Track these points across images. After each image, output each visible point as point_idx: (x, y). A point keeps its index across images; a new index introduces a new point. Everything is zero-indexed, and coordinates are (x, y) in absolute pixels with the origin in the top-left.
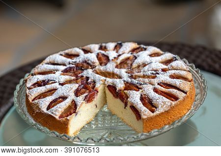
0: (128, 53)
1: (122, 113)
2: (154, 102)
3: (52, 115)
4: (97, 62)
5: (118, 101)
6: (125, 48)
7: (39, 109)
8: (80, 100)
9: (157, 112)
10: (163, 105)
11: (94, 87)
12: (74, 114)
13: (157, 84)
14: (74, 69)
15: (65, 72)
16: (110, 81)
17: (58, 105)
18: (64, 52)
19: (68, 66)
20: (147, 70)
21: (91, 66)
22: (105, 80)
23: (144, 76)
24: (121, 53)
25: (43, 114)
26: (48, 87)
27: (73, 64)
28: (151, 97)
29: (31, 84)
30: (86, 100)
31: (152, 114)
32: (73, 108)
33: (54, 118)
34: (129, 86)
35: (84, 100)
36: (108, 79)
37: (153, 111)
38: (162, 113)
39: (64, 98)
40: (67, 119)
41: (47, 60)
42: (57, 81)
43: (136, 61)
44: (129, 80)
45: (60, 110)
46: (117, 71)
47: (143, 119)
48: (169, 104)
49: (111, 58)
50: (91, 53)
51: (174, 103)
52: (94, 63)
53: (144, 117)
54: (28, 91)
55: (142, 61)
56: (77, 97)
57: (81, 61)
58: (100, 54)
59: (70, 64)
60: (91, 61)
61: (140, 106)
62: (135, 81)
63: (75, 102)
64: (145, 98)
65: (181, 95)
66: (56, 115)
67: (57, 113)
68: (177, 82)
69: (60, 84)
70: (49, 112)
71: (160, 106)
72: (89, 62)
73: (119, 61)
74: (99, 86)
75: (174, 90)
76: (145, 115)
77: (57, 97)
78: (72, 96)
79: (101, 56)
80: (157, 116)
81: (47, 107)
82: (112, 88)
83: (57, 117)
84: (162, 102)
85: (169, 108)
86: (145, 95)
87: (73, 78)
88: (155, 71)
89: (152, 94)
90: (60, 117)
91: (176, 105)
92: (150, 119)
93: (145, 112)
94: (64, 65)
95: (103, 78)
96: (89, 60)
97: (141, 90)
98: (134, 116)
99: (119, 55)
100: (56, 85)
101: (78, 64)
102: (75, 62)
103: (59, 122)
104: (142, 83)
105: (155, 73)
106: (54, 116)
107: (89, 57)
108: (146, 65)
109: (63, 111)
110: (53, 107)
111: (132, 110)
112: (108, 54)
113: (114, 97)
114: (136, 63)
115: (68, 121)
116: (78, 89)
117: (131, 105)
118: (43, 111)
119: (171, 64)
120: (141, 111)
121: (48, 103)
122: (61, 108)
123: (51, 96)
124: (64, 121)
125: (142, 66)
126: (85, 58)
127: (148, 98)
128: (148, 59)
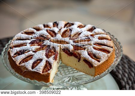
0: (64, 27)
1: (76, 65)
2: (97, 55)
3: (38, 71)
4: (50, 36)
5: (73, 58)
6: (61, 24)
7: (27, 69)
8: (51, 59)
9: (101, 62)
10: (104, 57)
11: (55, 51)
12: (51, 69)
13: (93, 45)
14: (36, 42)
15: (32, 43)
16: (63, 46)
17: (39, 65)
18: (23, 31)
19: (32, 40)
20: (82, 37)
21: (46, 38)
23: (82, 41)
24: (60, 28)
25: (30, 72)
26: (27, 54)
27: (34, 38)
28: (94, 53)
29: (13, 54)
31: (99, 63)
32: (48, 66)
33: (40, 73)
34: (76, 48)
35: (54, 60)
37: (99, 61)
38: (105, 62)
39: (41, 60)
40: (48, 73)
41: (16, 38)
42: (30, 50)
43: (72, 31)
44: (75, 44)
45: (41, 68)
46: (63, 39)
47: (95, 67)
48: (107, 56)
49: (56, 32)
50: (42, 30)
51: (109, 55)
52: (47, 36)
53: (96, 66)
54: (13, 59)
55: (76, 31)
56: (48, 58)
57: (38, 36)
59: (32, 38)
60: (45, 35)
61: (90, 59)
62: (79, 44)
63: (48, 61)
64: (91, 54)
65: (111, 49)
66: (40, 72)
67: (40, 70)
68: (105, 42)
69: (33, 52)
70: (34, 70)
71: (102, 58)
72: (44, 36)
73: (61, 33)
74: (58, 49)
75: (105, 47)
77: (36, 60)
78: (45, 59)
79: (49, 31)
80: (102, 64)
81: (31, 67)
82: (66, 51)
83: (41, 73)
85: (108, 58)
86: (90, 52)
87: (39, 47)
88: (87, 36)
89: (94, 51)
90: (43, 73)
91: (111, 56)
92: (99, 66)
93: (95, 63)
94: (29, 39)
95: (59, 45)
96: (43, 35)
97: (86, 49)
98: (87, 66)
99: (60, 30)
100: (31, 53)
101: (37, 38)
102: (35, 37)
103: (43, 75)
104: (84, 45)
106: (39, 72)
107: (43, 32)
108: (80, 34)
109: (43, 68)
110: (36, 66)
111: (85, 62)
112: (53, 29)
113: (68, 56)
114: (73, 33)
115: (49, 74)
116: (46, 53)
117: (84, 59)
118: (30, 70)
119: (94, 31)
120: (92, 62)
121: (31, 65)
122: (42, 67)
123: (31, 60)
124: (47, 75)
125: (77, 34)
126: (41, 33)
127: (92, 53)
128: (79, 30)
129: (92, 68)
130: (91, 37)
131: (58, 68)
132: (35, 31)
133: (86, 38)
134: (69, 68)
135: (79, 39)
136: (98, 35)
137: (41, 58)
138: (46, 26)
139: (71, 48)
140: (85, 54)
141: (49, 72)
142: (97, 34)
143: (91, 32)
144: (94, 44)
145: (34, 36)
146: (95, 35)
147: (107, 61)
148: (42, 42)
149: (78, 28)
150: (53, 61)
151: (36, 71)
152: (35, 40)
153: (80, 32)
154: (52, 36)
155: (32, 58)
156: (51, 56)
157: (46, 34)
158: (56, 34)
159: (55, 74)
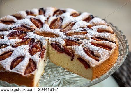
0: (53, 15)
1: (68, 64)
2: (95, 53)
3: (18, 72)
4: (34, 27)
5: (64, 55)
6: (50, 12)
7: (4, 69)
8: (36, 57)
9: (101, 61)
10: (104, 55)
11: (41, 46)
12: (36, 70)
13: (90, 39)
14: (17, 33)
15: (11, 35)
16: (52, 40)
17: (20, 64)
20: (76, 28)
21: (30, 29)
22: (49, 39)
23: (77, 33)
24: (48, 17)
25: (8, 73)
26: (4, 50)
27: (14, 29)
28: (91, 49)
30: (41, 57)
31: (98, 63)
32: (32, 65)
33: (21, 75)
34: (69, 42)
35: (40, 57)
36: (50, 39)
37: (98, 60)
38: (105, 61)
39: (23, 58)
42: (9, 44)
43: (64, 21)
44: (67, 37)
45: (23, 68)
46: (52, 31)
47: (93, 68)
48: (108, 53)
49: (43, 21)
50: (24, 18)
51: (111, 52)
52: (31, 26)
53: (94, 66)
55: (69, 21)
56: (32, 55)
57: (19, 26)
58: (32, 19)
59: (11, 29)
60: (28, 25)
61: (86, 57)
62: (73, 38)
63: (32, 60)
64: (87, 50)
65: (113, 45)
68: (105, 35)
69: (13, 47)
70: (13, 71)
71: (102, 56)
72: (27, 26)
73: (50, 23)
74: (45, 44)
75: (106, 41)
76: (93, 64)
77: (16, 58)
78: (28, 56)
79: (33, 20)
80: (102, 64)
81: (10, 67)
82: (56, 46)
83: (23, 74)
84: (102, 52)
85: (109, 56)
86: (86, 48)
87: (21, 40)
88: (83, 28)
89: (92, 47)
90: (25, 74)
91: (113, 53)
92: (98, 67)
93: (93, 62)
94: (7, 30)
95: (47, 38)
96: (26, 25)
97: (81, 45)
98: (82, 65)
99: (48, 19)
100: (10, 48)
101: (18, 28)
102: (15, 27)
103: (26, 77)
104: (79, 39)
105: (83, 29)
106: (20, 73)
107: (26, 21)
108: (74, 24)
109: (26, 68)
110: (15, 66)
111: (80, 61)
112: (39, 18)
113: (58, 52)
114: (64, 23)
115: (33, 76)
116: (29, 49)
117: (78, 57)
118: (8, 71)
119: (92, 21)
120: (89, 61)
121: (10, 64)
122: (24, 66)
123: (10, 58)
124: (30, 77)
125: (70, 25)
126: (23, 23)
127: (90, 50)
128: (73, 19)
129: (88, 69)
130: (88, 29)
131: (45, 69)
132: (15, 19)
133: (81, 30)
134: (59, 69)
135: (73, 31)
136: (97, 27)
137: (23, 55)
138: (29, 13)
139: (63, 43)
140: (79, 51)
141: (33, 73)
142: (96, 25)
143: (88, 22)
144: (92, 38)
145: (13, 26)
146: (93, 26)
147: (108, 60)
148: (23, 34)
149: (72, 17)
150: (39, 59)
151: (16, 72)
152: (15, 31)
153: (73, 22)
154: (38, 27)
155: (11, 54)
156: (36, 52)
157: (30, 24)
158: (42, 24)
159: (40, 76)
